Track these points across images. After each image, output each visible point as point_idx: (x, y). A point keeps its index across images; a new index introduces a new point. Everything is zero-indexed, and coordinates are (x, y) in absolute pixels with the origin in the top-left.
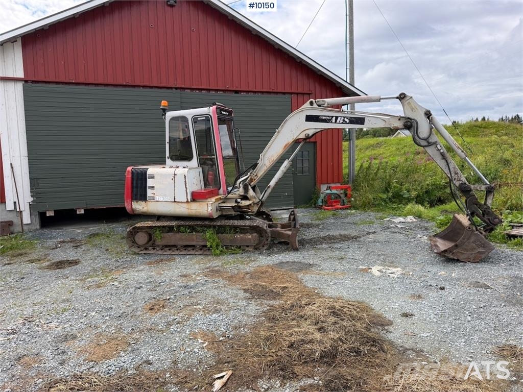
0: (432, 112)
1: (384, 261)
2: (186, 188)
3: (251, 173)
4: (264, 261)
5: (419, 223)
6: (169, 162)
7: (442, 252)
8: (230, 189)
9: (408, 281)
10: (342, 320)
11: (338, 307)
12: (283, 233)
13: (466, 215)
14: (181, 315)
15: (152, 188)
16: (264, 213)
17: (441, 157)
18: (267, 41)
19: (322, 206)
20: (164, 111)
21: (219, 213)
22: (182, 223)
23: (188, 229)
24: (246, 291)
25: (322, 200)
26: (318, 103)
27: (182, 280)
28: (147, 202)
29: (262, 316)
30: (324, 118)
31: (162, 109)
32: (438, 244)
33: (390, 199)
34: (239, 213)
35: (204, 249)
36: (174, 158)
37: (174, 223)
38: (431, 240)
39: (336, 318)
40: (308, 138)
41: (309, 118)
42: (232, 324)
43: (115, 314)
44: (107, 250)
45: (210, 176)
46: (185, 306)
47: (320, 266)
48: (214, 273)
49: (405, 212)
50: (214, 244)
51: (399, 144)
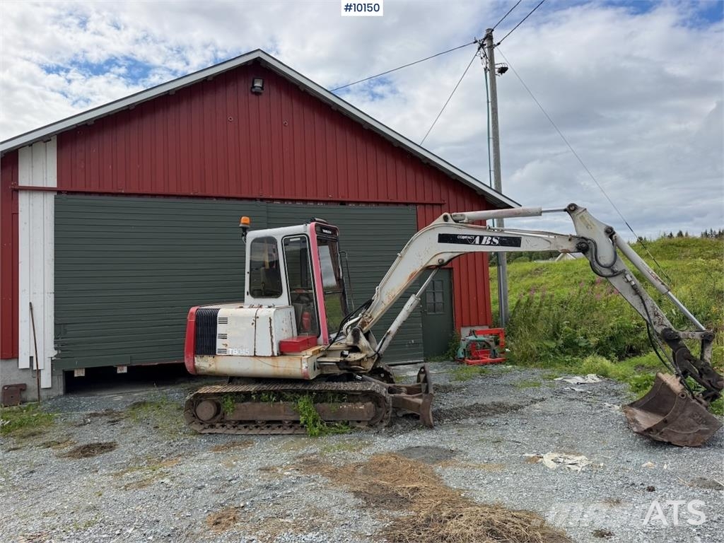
0: (615, 230)
1: (560, 444)
2: (272, 336)
3: (363, 314)
4: (384, 445)
5: (604, 384)
6: (248, 298)
7: (645, 431)
8: (333, 336)
9: (599, 477)
11: (496, 521)
12: (409, 401)
13: (674, 376)
15: (224, 337)
16: (381, 370)
17: (633, 291)
18: (383, 138)
19: (464, 359)
20: (245, 230)
21: (317, 372)
22: (265, 387)
23: (273, 396)
24: (357, 494)
25: (464, 350)
26: (454, 218)
27: (263, 477)
28: (217, 358)
29: (383, 536)
30: (463, 237)
31: (242, 227)
32: (637, 418)
33: (560, 348)
34: (346, 371)
35: (296, 426)
36: (256, 293)
37: (252, 388)
38: (626, 412)
39: (495, 541)
40: (441, 266)
41: (443, 238)
43: (162, 531)
44: (157, 427)
45: (305, 319)
46: (267, 519)
47: (466, 454)
48: (309, 464)
49: (584, 368)
50: (311, 419)
51: (566, 270)
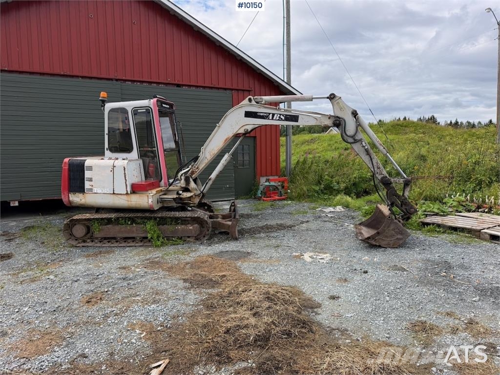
0: (358, 112)
1: (315, 248)
2: (126, 180)
3: (192, 166)
4: (205, 251)
5: (346, 212)
6: (108, 153)
7: (366, 239)
8: (171, 181)
9: (336, 266)
10: (276, 304)
11: (272, 292)
12: (223, 224)
13: (386, 206)
14: (119, 306)
15: (90, 180)
16: (205, 204)
17: (365, 153)
18: (209, 38)
19: (261, 197)
20: (103, 102)
21: (160, 205)
22: (122, 215)
23: (128, 221)
24: (185, 281)
25: (262, 191)
26: (256, 100)
27: (121, 273)
28: (85, 194)
29: (201, 304)
30: (262, 114)
31: (101, 100)
32: (362, 231)
33: (322, 190)
34: (180, 205)
35: (145, 241)
36: (113, 149)
37: (113, 216)
38: (356, 228)
39: (270, 303)
40: (246, 133)
41: (248, 114)
42: (170, 313)
43: (50, 308)
44: (43, 243)
45: (151, 169)
46: (123, 298)
47: (257, 254)
48: (154, 264)
49: (335, 202)
50: (155, 235)
51: (330, 140)
